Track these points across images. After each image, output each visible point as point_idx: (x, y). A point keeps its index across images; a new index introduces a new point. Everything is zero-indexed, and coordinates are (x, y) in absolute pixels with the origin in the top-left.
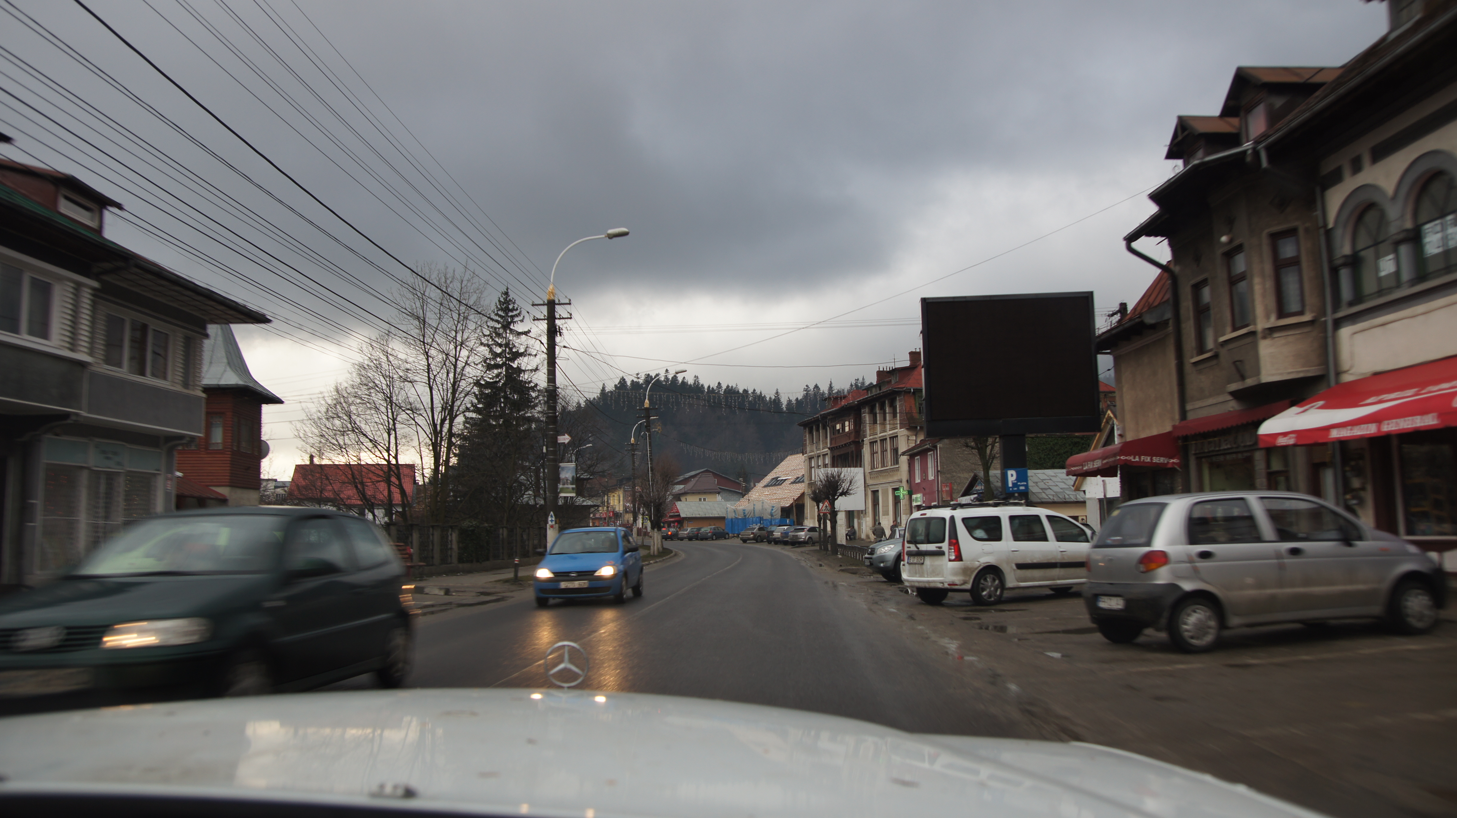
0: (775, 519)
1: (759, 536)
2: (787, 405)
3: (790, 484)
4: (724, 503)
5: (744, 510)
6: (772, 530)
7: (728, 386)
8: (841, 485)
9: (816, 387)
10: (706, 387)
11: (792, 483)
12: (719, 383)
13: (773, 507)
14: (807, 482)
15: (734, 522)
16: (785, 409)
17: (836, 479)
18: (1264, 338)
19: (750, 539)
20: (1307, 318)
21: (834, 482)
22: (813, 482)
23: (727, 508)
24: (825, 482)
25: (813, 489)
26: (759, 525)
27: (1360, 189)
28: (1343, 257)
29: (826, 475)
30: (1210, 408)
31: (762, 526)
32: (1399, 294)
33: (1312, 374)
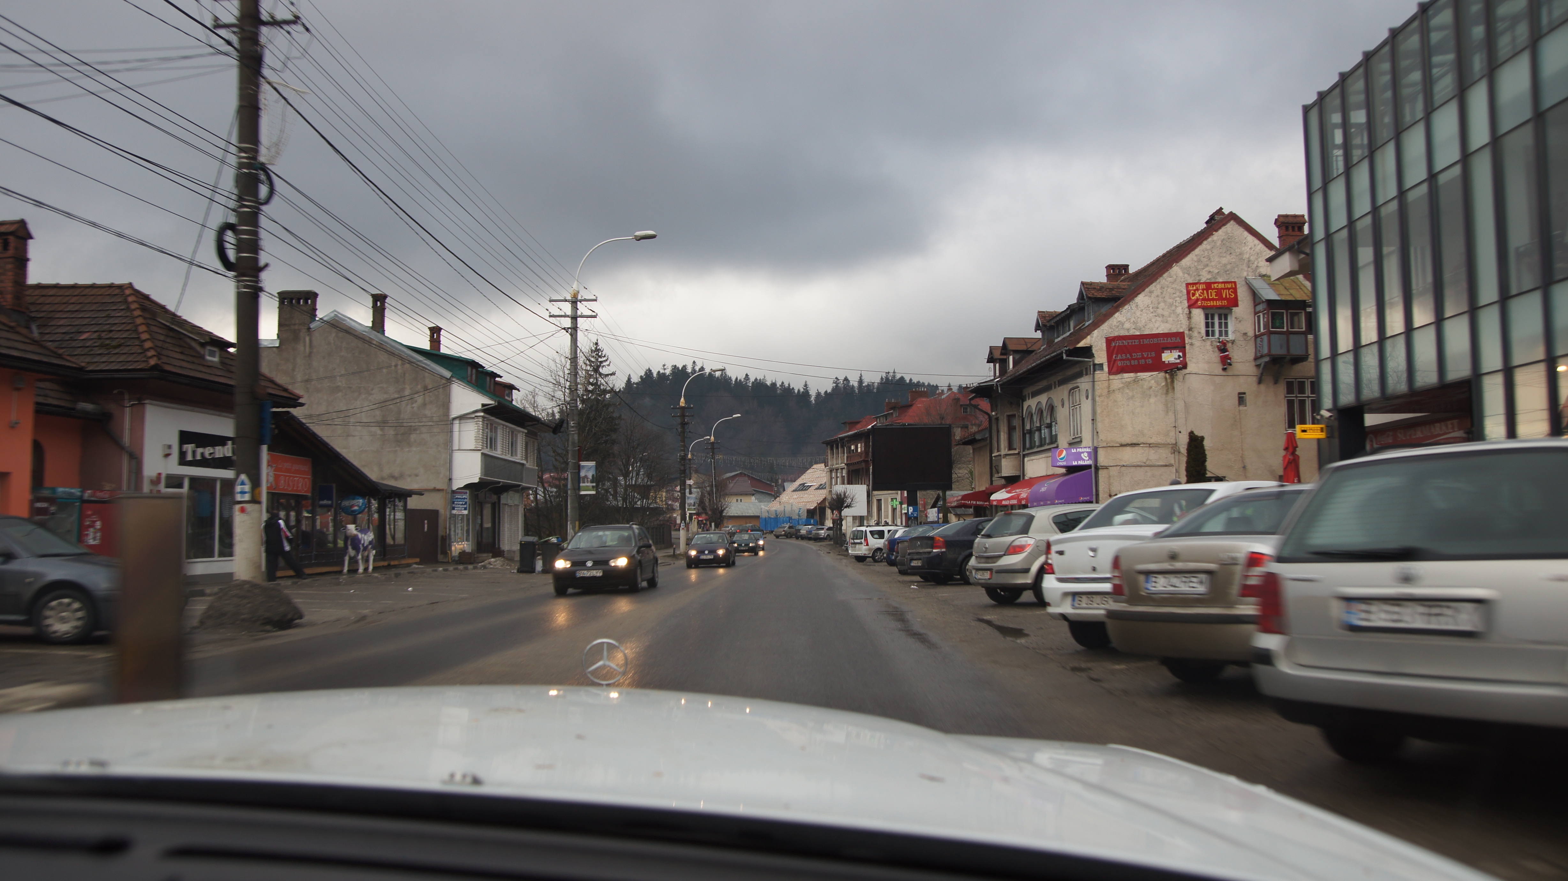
0: (802, 519)
1: (789, 533)
2: (816, 398)
3: (815, 490)
4: (758, 504)
5: (776, 511)
6: (799, 528)
7: (756, 379)
8: (846, 500)
9: (846, 379)
10: (734, 380)
11: (817, 489)
12: (747, 375)
13: (800, 509)
14: (828, 489)
15: (767, 520)
16: (814, 402)
17: (845, 494)
18: (1004, 458)
19: (781, 535)
20: (1016, 452)
21: (843, 496)
22: (831, 491)
23: (761, 509)
24: (837, 495)
25: (829, 498)
26: (789, 524)
27: (1029, 406)
28: (1027, 430)
29: (839, 488)
30: (998, 482)
31: (791, 525)
32: (1036, 450)
33: (1017, 475)
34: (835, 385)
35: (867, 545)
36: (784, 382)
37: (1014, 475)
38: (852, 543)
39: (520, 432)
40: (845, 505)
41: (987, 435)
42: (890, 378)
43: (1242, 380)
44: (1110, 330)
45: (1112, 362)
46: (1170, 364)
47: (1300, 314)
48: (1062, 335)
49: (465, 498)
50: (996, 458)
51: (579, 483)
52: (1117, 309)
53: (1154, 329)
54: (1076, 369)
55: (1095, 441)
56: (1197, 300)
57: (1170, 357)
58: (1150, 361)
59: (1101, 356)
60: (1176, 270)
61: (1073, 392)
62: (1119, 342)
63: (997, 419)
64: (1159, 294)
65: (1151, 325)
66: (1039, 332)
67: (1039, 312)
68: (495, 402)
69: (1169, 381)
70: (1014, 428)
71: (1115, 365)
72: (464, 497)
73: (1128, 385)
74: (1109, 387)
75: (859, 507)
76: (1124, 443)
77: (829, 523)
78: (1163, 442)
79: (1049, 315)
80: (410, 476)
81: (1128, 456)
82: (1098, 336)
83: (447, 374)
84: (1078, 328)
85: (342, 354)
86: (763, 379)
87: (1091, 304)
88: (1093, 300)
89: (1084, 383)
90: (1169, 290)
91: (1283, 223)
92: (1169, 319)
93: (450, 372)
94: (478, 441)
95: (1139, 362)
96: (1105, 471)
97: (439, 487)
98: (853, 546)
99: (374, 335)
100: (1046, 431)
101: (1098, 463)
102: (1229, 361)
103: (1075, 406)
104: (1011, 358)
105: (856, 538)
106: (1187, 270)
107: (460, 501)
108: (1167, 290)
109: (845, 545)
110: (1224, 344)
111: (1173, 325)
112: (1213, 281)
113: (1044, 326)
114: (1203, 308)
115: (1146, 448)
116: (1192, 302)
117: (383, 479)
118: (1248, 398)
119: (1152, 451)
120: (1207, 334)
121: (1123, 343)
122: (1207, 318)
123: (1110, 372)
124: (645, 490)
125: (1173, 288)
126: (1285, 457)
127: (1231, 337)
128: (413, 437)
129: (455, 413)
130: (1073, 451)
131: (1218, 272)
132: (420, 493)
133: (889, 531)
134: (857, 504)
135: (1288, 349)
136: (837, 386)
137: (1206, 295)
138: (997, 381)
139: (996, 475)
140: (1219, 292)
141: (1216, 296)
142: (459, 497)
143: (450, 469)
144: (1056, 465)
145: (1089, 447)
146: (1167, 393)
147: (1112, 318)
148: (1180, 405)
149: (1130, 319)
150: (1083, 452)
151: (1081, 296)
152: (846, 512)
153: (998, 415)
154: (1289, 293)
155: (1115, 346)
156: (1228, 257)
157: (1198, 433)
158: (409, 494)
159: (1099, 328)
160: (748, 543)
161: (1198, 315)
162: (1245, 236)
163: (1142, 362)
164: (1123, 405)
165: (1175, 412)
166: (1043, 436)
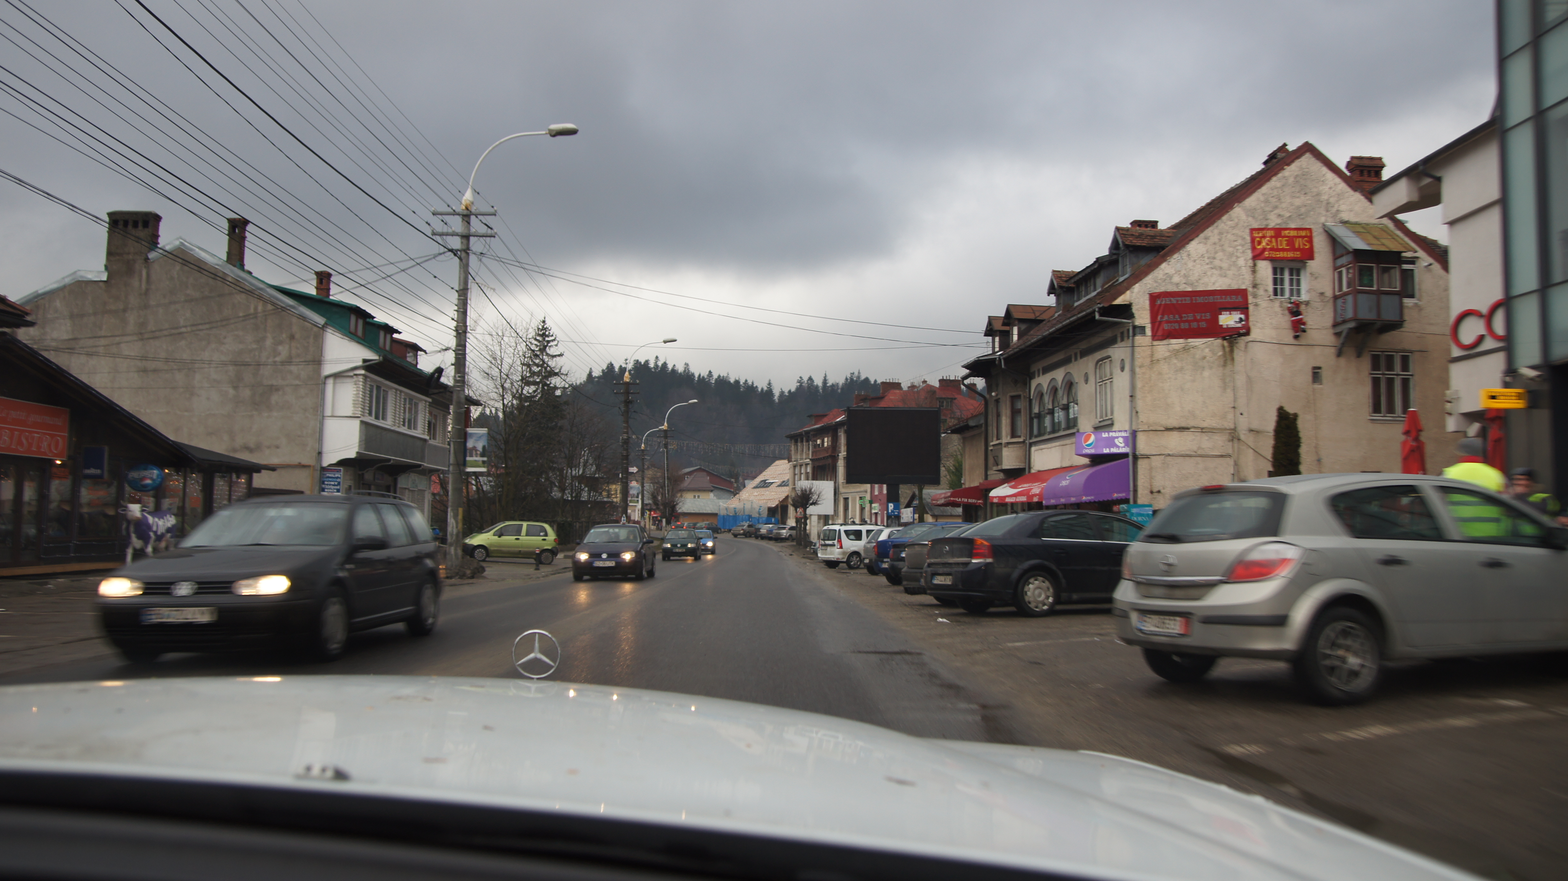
0: (762, 518)
1: (748, 532)
2: (779, 397)
3: (777, 486)
4: (717, 501)
5: (735, 508)
6: (759, 527)
7: (719, 376)
8: (811, 497)
9: (810, 379)
10: (697, 376)
11: (779, 486)
12: (710, 372)
13: (761, 507)
14: (791, 486)
15: (725, 518)
16: (777, 401)
17: (810, 490)
18: (1005, 447)
19: (740, 534)
20: (1021, 440)
21: (808, 492)
22: (794, 489)
23: (720, 506)
24: (802, 490)
25: (793, 495)
26: (748, 522)
27: (1039, 385)
28: (1035, 413)
29: (804, 484)
30: (994, 475)
31: (751, 523)
32: (1046, 437)
33: (1021, 467)
34: (799, 384)
35: (841, 547)
36: (748, 379)
37: (1018, 467)
38: (822, 545)
39: (421, 400)
40: (811, 502)
41: (982, 421)
42: (855, 379)
43: (1317, 351)
44: (1155, 285)
45: (1157, 324)
46: (1229, 329)
47: (1392, 271)
48: (1085, 296)
49: (337, 478)
50: (996, 448)
51: (465, 456)
52: (1164, 259)
53: (1210, 284)
54: (1108, 334)
55: (1134, 423)
56: (1264, 250)
57: (1228, 320)
58: (1203, 325)
59: (1142, 317)
60: (1238, 212)
61: (1101, 364)
62: (1165, 300)
63: (997, 401)
64: (1217, 241)
65: (1206, 280)
66: (1052, 296)
67: (1054, 271)
68: (380, 356)
69: (1227, 349)
70: (1019, 411)
71: (1161, 329)
72: (337, 475)
73: (1176, 353)
74: (1152, 355)
75: (826, 506)
76: (1170, 426)
77: (792, 522)
78: (1218, 427)
79: (1066, 275)
80: (269, 447)
81: (1175, 442)
82: (1139, 292)
83: (320, 320)
84: (1107, 286)
85: (188, 292)
86: (727, 377)
87: (1128, 254)
88: (1131, 249)
89: (1118, 352)
90: (1229, 236)
91: (1358, 166)
92: (1228, 272)
93: (323, 318)
94: (357, 406)
95: (1190, 325)
96: (1146, 461)
97: (305, 462)
98: (823, 548)
99: (232, 271)
100: (1060, 413)
101: (1137, 451)
102: (1303, 327)
103: (1105, 381)
104: (1015, 330)
105: (827, 538)
106: (1251, 212)
107: (330, 481)
108: (1226, 236)
109: (812, 547)
110: (1297, 305)
111: (1233, 280)
112: (1284, 226)
113: (1061, 287)
114: (1271, 259)
115: (1197, 434)
116: (1257, 252)
117: (235, 450)
118: (1325, 374)
119: (1205, 437)
120: (1276, 294)
121: (1171, 301)
122: (1275, 273)
123: (1155, 337)
124: (593, 483)
125: (1233, 234)
126: (1404, 443)
127: (1304, 297)
128: (275, 398)
129: (328, 369)
130: (1104, 436)
131: (1290, 216)
132: (272, 468)
133: (869, 532)
134: (824, 501)
135: (1379, 313)
136: (801, 386)
137: (1274, 244)
138: (1000, 355)
139: (995, 468)
140: (1291, 241)
141: (1287, 245)
142: (330, 475)
143: (320, 440)
144: (1081, 453)
145: (1126, 431)
146: (1225, 365)
147: (1158, 269)
148: (1241, 380)
149: (1180, 271)
150: (1117, 437)
151: (1115, 245)
152: (811, 510)
153: (999, 397)
154: (1380, 243)
155: (1160, 305)
156: (1303, 198)
157: (1290, 409)
158: (258, 468)
159: (1141, 282)
160: (685, 543)
161: (1265, 269)
162: (1324, 173)
163: (1194, 325)
164: (1170, 378)
165: (1234, 389)
166: (1056, 420)
